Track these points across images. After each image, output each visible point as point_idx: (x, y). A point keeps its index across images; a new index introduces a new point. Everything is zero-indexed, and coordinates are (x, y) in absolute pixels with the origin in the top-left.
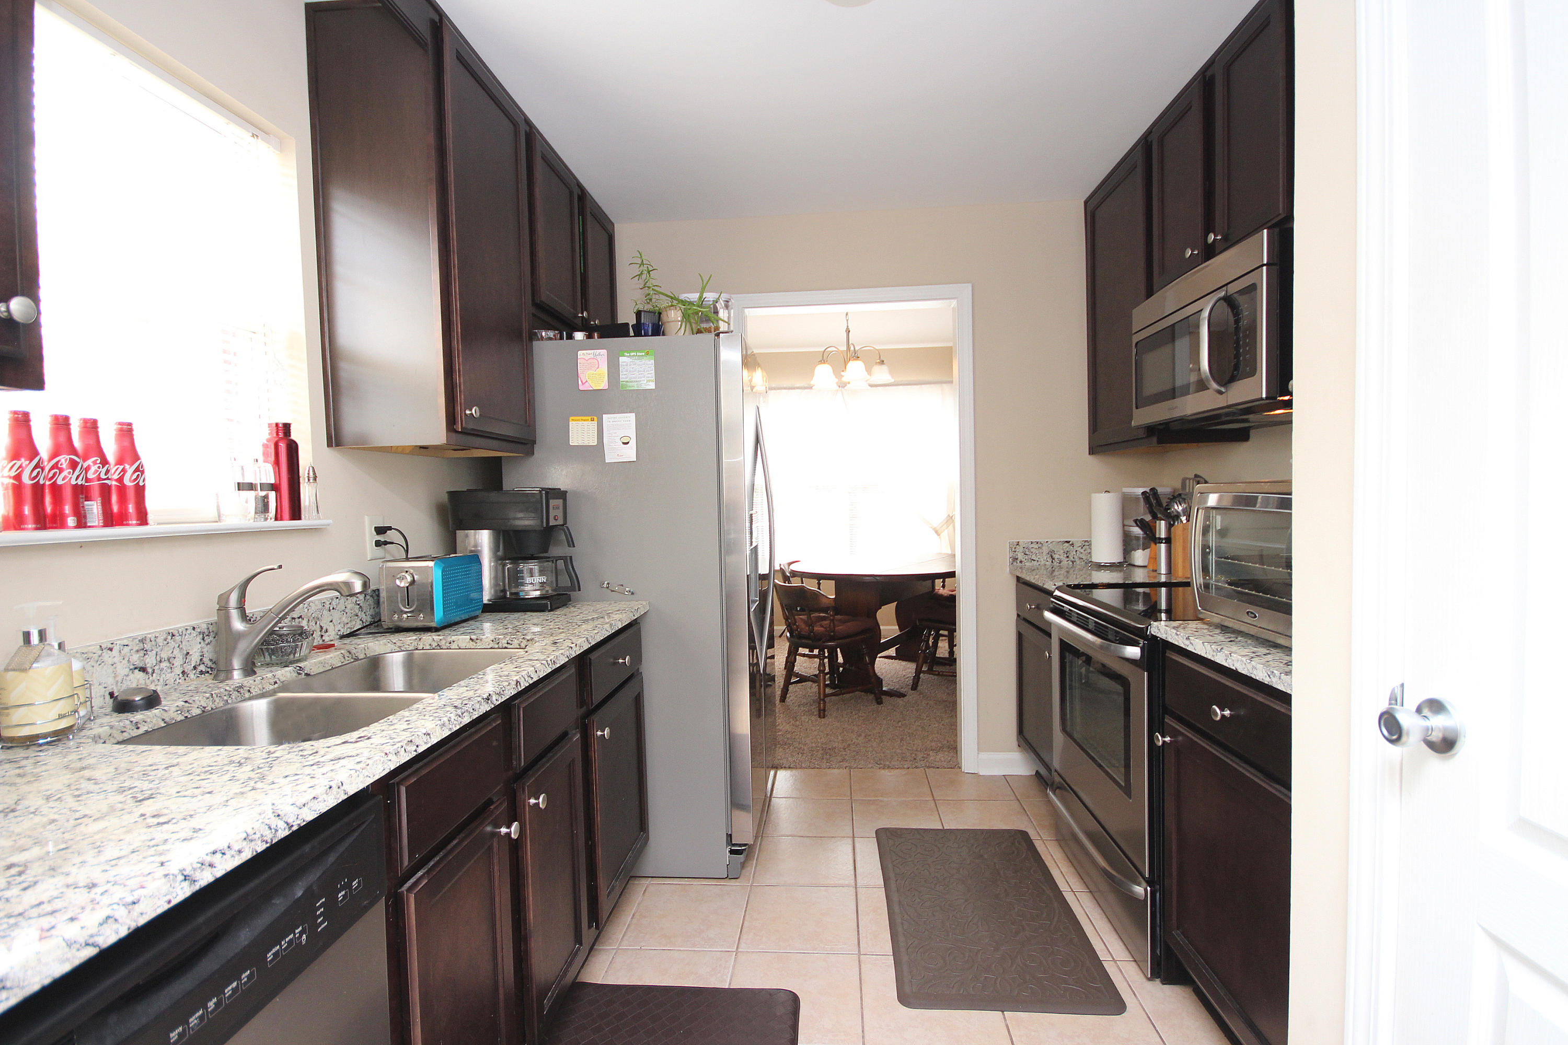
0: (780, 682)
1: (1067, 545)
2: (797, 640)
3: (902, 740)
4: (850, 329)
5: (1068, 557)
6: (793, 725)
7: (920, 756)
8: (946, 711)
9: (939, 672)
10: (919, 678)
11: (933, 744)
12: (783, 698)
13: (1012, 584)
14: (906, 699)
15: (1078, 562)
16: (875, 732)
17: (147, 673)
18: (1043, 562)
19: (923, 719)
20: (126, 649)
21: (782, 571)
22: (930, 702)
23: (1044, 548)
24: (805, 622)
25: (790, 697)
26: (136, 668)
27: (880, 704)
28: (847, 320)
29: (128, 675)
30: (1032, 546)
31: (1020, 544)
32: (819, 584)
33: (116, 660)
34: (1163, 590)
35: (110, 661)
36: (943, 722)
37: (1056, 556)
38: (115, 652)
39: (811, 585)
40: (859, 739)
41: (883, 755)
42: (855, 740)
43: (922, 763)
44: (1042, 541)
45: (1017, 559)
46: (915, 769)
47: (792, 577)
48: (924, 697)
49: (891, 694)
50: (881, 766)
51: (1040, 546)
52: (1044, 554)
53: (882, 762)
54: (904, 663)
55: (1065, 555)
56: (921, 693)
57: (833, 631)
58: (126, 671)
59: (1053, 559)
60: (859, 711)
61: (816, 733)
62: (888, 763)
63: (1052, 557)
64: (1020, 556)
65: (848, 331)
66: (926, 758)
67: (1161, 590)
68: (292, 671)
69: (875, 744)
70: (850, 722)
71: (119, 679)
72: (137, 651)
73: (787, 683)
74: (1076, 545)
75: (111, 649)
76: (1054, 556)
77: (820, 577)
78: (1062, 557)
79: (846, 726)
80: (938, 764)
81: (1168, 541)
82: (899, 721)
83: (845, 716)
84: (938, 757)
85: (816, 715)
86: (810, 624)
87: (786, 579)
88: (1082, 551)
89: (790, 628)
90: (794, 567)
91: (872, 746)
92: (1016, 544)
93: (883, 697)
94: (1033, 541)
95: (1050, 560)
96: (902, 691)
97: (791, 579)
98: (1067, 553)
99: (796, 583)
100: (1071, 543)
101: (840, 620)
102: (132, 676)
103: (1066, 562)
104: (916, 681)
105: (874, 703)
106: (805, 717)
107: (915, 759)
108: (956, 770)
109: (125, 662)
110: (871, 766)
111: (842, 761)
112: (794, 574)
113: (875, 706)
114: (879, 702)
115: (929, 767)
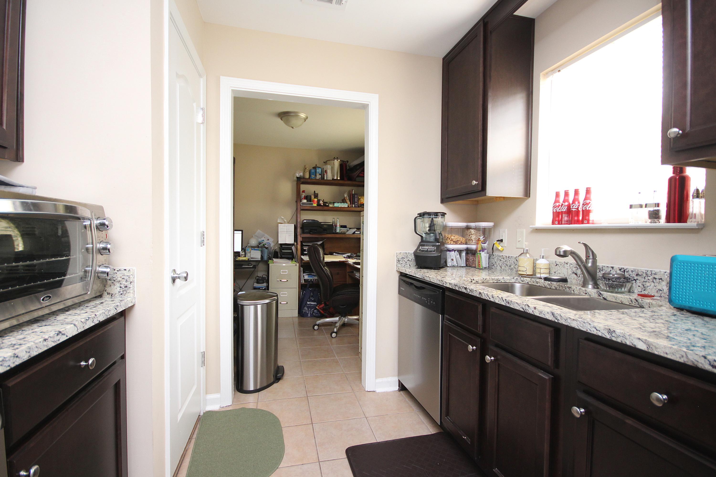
17: (577, 276)
20: (571, 266)
26: (574, 273)
29: (571, 274)
33: (568, 268)
35: (567, 268)
38: (568, 265)
58: (571, 273)
68: (595, 292)
71: (569, 274)
72: (575, 267)
75: (567, 264)
102: (572, 275)
109: (571, 269)
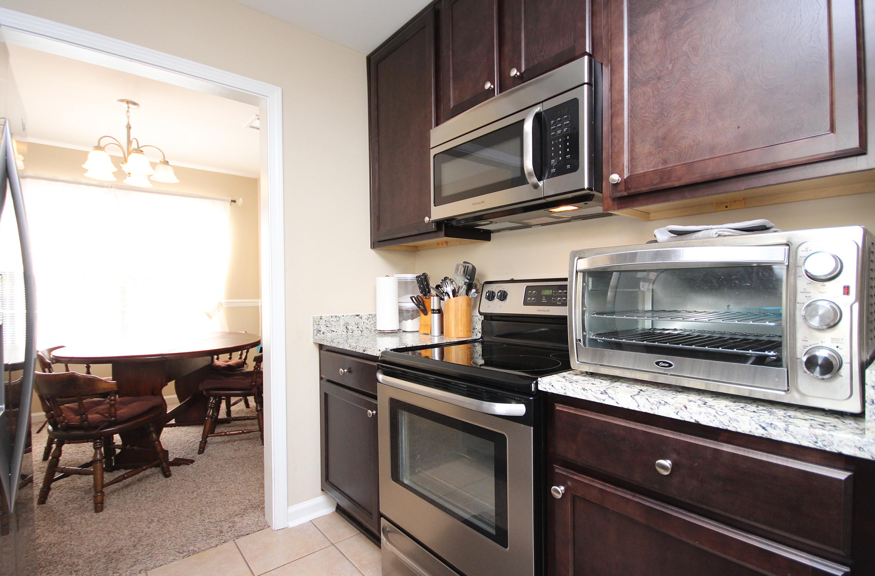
0: (39, 479)
1: (357, 317)
2: (64, 433)
3: (201, 513)
4: (132, 126)
5: (358, 327)
6: (60, 532)
7: (226, 526)
8: (237, 467)
9: (225, 433)
10: (206, 442)
11: (236, 508)
12: (43, 497)
13: (315, 353)
14: (194, 465)
15: (365, 331)
16: (168, 512)
18: (340, 333)
19: (217, 483)
21: (41, 359)
22: (220, 462)
23: (341, 321)
24: (75, 412)
25: (54, 495)
27: (169, 477)
28: (128, 117)
30: (332, 319)
31: (322, 318)
32: (88, 367)
34: (436, 350)
36: (238, 481)
37: (349, 327)
39: (79, 370)
40: (151, 526)
41: (184, 539)
42: (146, 530)
43: (230, 534)
44: (340, 315)
45: (320, 331)
46: (225, 545)
47: (53, 363)
48: (213, 459)
49: (179, 462)
50: (185, 554)
51: (338, 319)
52: (341, 325)
53: (185, 549)
54: (184, 429)
55: (356, 326)
56: (209, 455)
57: (115, 417)
59: (348, 329)
60: (145, 491)
61: (93, 534)
62: (192, 548)
63: (347, 327)
64: (323, 329)
65: (129, 128)
66: (233, 527)
67: (434, 350)
69: (171, 528)
70: (137, 508)
73: (49, 480)
74: (364, 318)
76: (348, 327)
77: (89, 362)
78: (354, 328)
79: (133, 513)
80: (248, 529)
81: (440, 311)
82: (193, 493)
83: (128, 501)
84: (245, 522)
85: (91, 510)
86: (81, 411)
87: (45, 365)
88: (368, 322)
89: (52, 420)
90: (57, 353)
91: (169, 532)
92: (319, 318)
93: (171, 468)
94: (333, 315)
95: (345, 330)
96: (189, 457)
97: (52, 365)
98: (357, 324)
99: (58, 370)
100: (360, 316)
101: (121, 403)
103: (357, 332)
104: (202, 445)
105: (161, 476)
106: (76, 516)
107: (221, 532)
108: (267, 530)
110: (172, 558)
111: (135, 565)
112: (58, 360)
113: (162, 480)
114: (167, 474)
115: (238, 537)
